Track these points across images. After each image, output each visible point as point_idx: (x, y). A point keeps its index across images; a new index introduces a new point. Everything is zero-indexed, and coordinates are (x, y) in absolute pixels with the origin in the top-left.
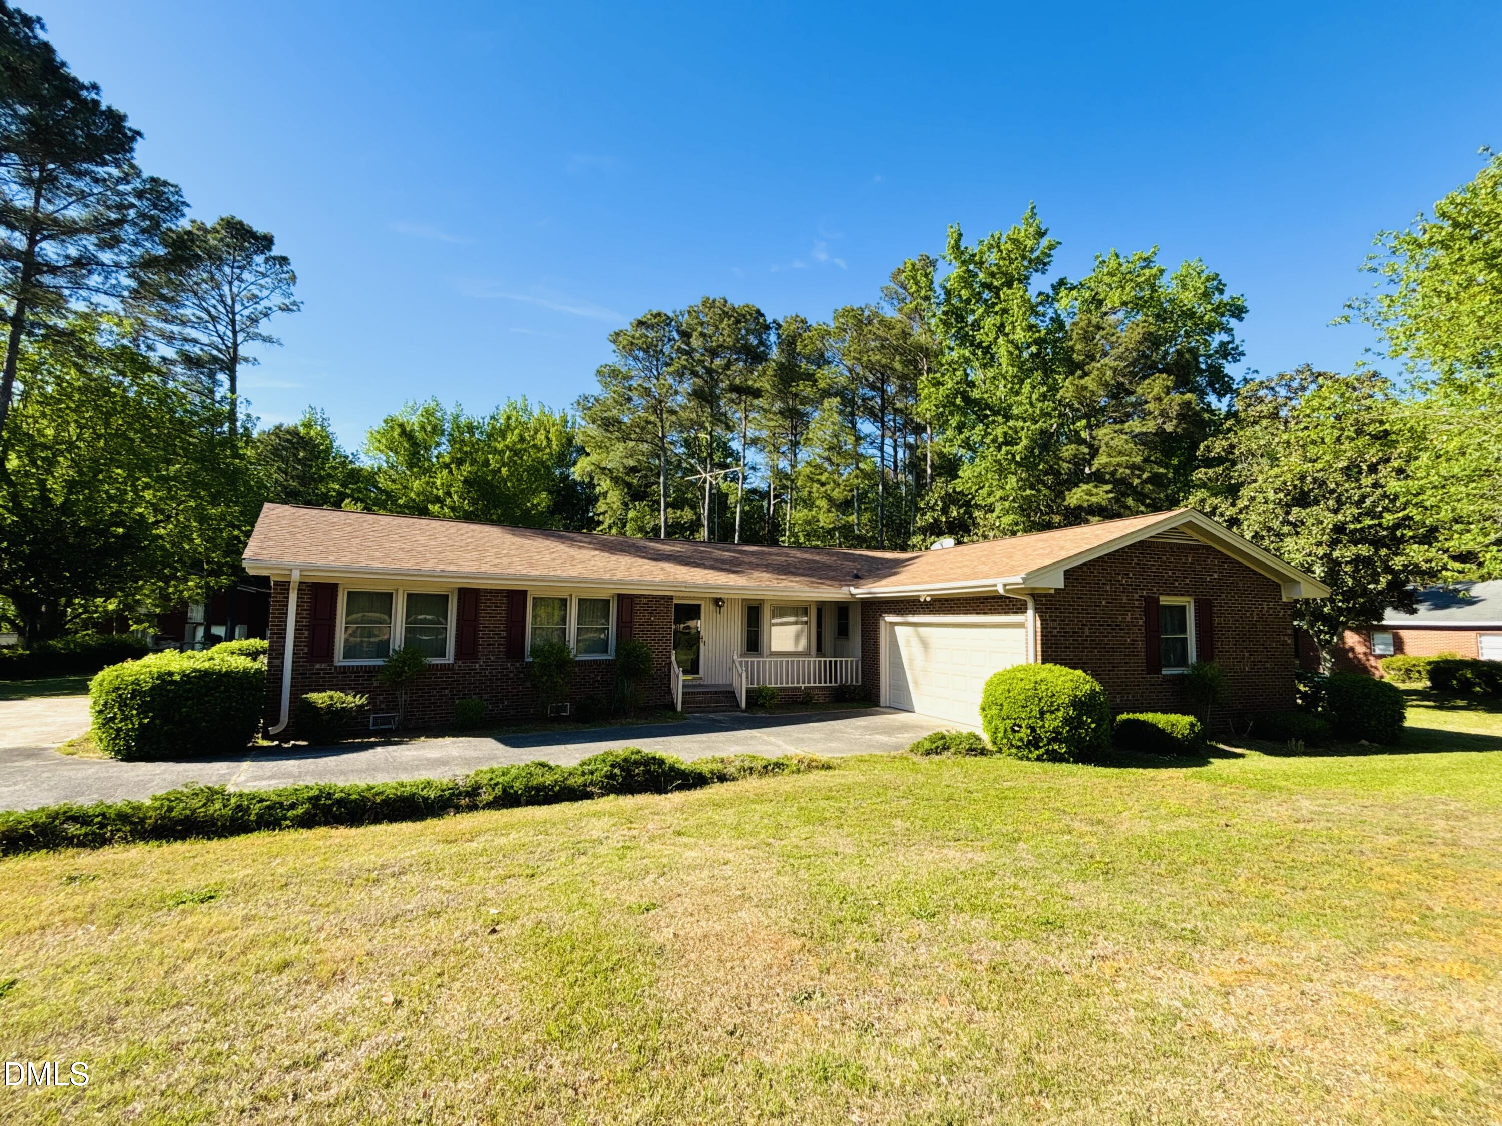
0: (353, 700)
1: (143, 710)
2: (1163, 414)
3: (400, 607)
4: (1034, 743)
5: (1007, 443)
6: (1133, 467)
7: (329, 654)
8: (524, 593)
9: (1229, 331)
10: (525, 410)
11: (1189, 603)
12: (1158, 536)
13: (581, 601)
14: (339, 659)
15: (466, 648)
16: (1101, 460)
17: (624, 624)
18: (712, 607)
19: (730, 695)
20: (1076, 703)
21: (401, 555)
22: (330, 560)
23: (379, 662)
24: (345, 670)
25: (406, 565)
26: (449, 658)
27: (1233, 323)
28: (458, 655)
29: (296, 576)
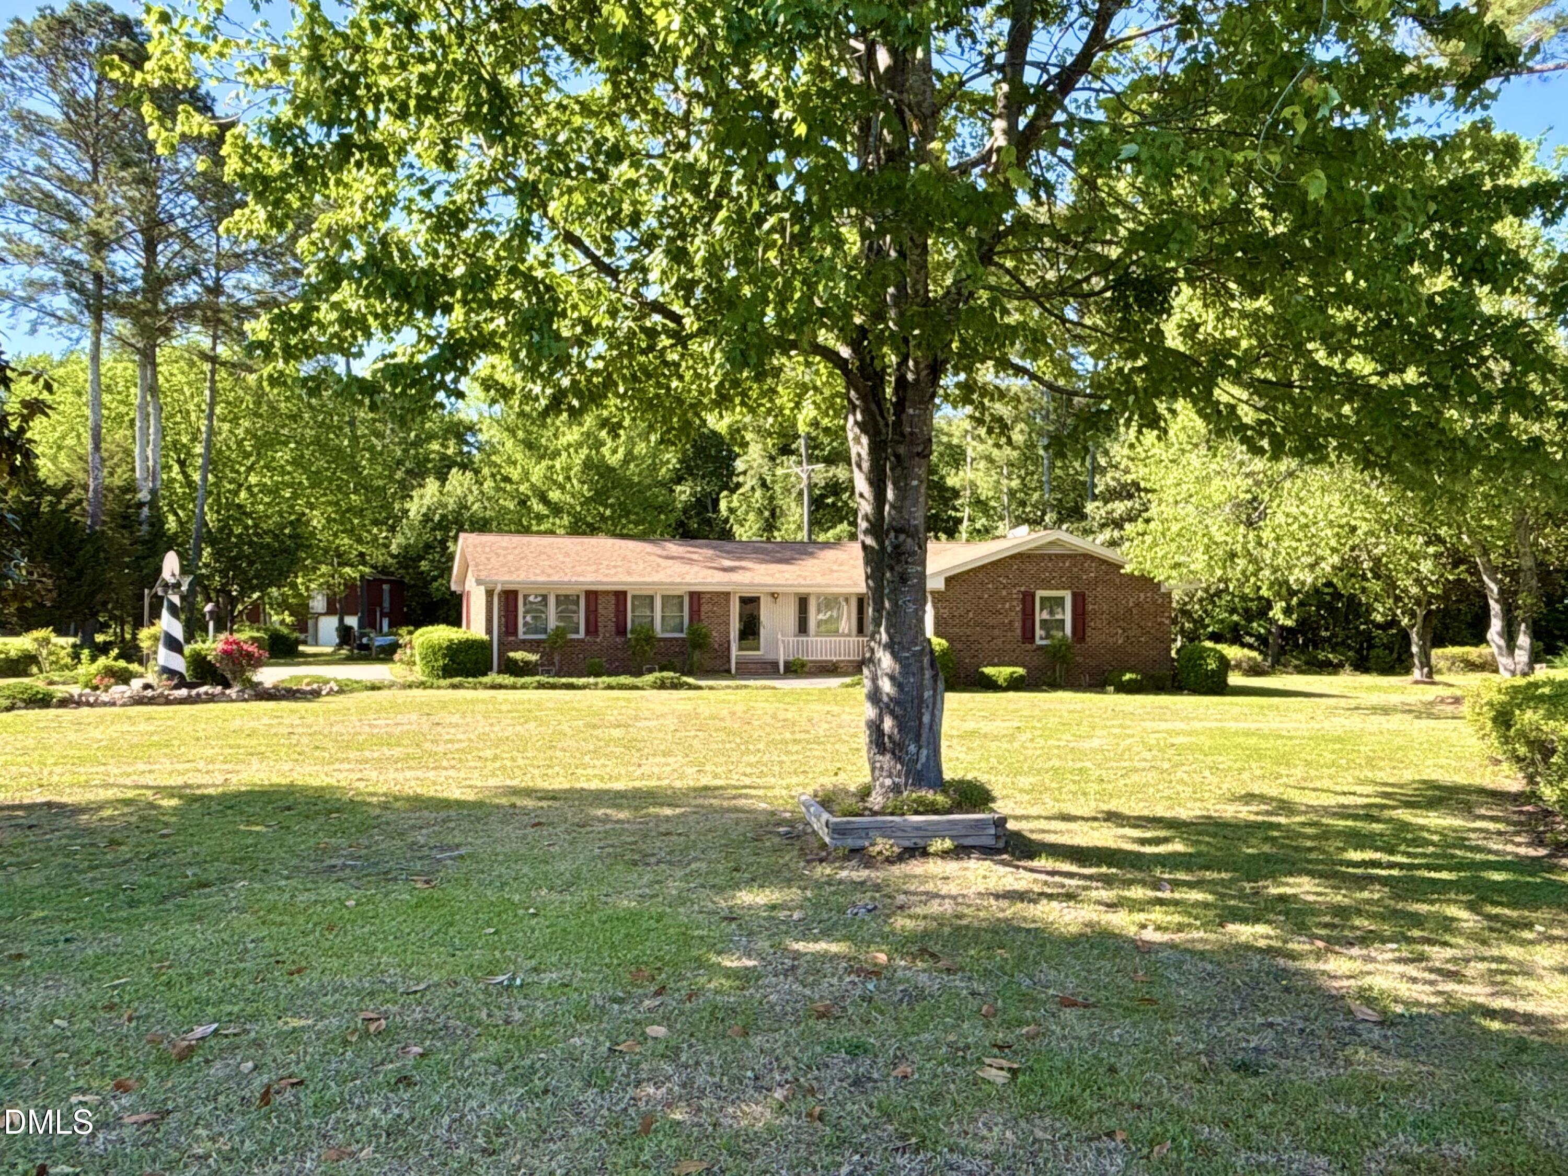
0: (533, 657)
1: (444, 656)
3: (552, 601)
7: (515, 633)
8: (624, 593)
11: (1067, 595)
12: (1037, 548)
13: (663, 597)
14: (521, 636)
15: (592, 628)
17: (695, 613)
18: (770, 599)
19: (775, 664)
21: (550, 571)
22: (513, 577)
23: (543, 637)
24: (524, 641)
25: (555, 578)
26: (582, 635)
28: (588, 632)
29: (499, 588)
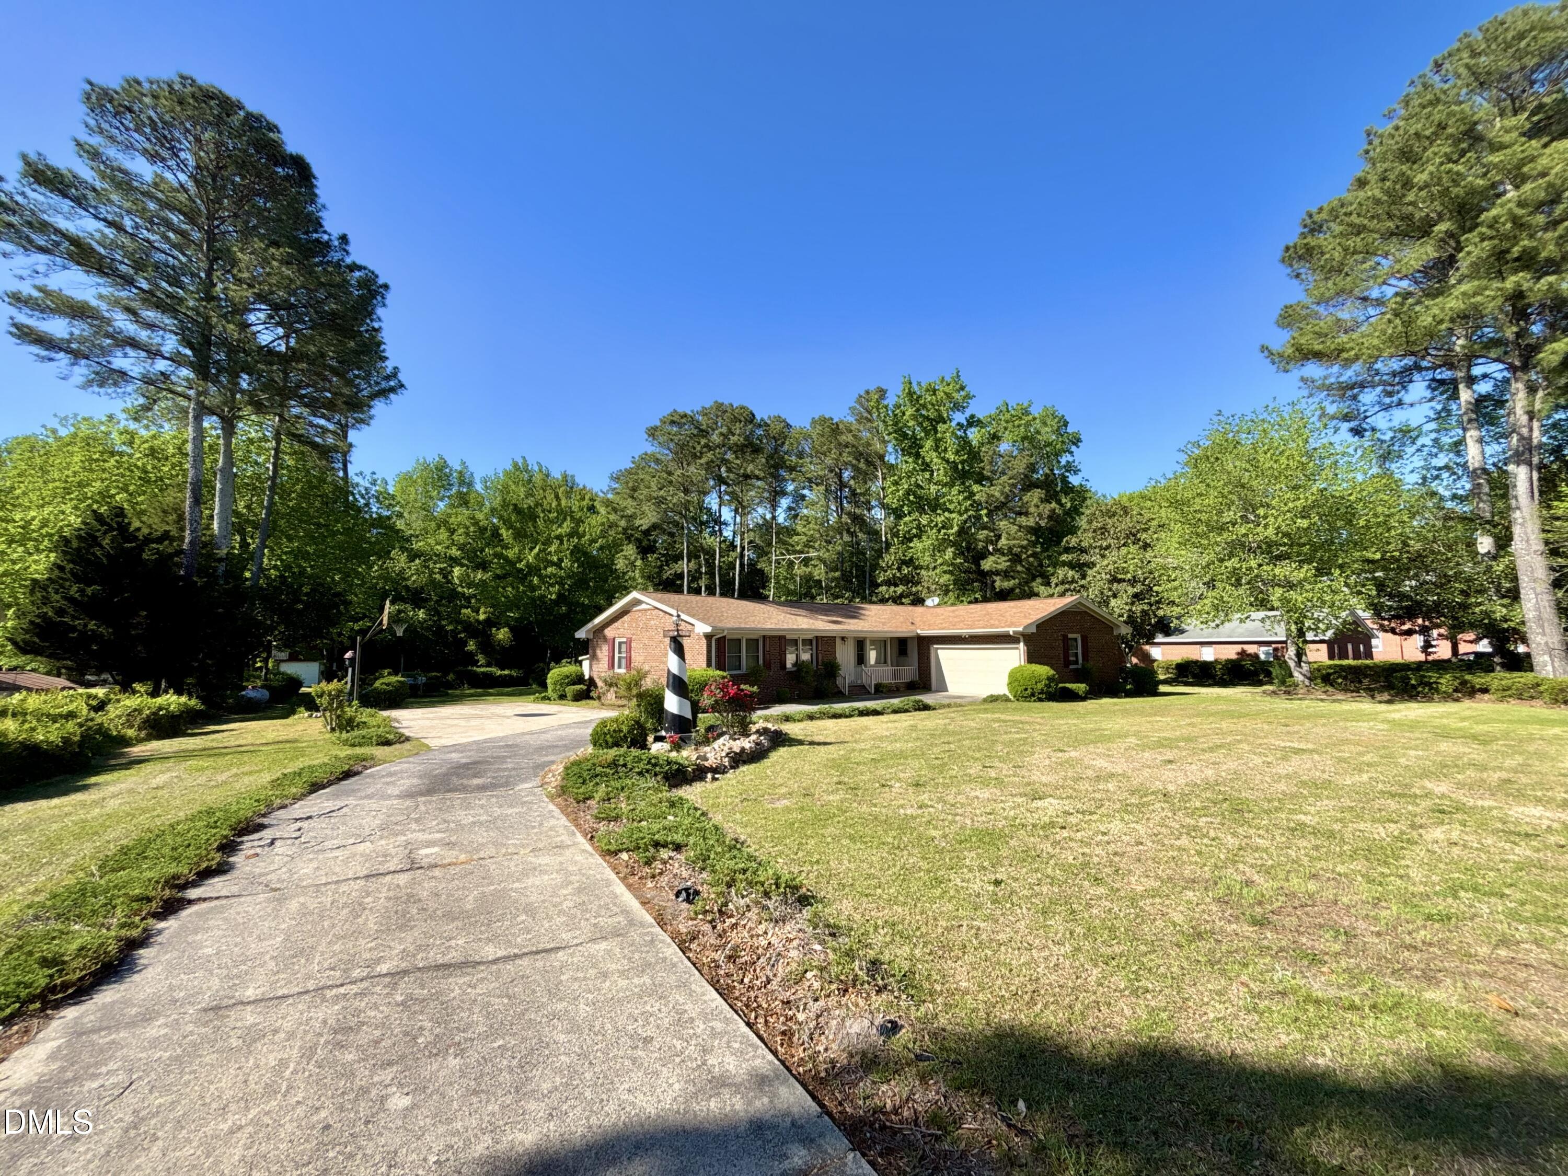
2: (1040, 515)
3: (744, 644)
4: (1033, 695)
5: (943, 527)
6: (1022, 547)
8: (784, 637)
9: (1071, 453)
10: (527, 471)
11: (1079, 637)
13: (803, 640)
14: (727, 671)
15: (767, 664)
16: (1003, 542)
17: (819, 652)
20: (1049, 679)
23: (741, 672)
27: (1073, 448)
28: (765, 667)
